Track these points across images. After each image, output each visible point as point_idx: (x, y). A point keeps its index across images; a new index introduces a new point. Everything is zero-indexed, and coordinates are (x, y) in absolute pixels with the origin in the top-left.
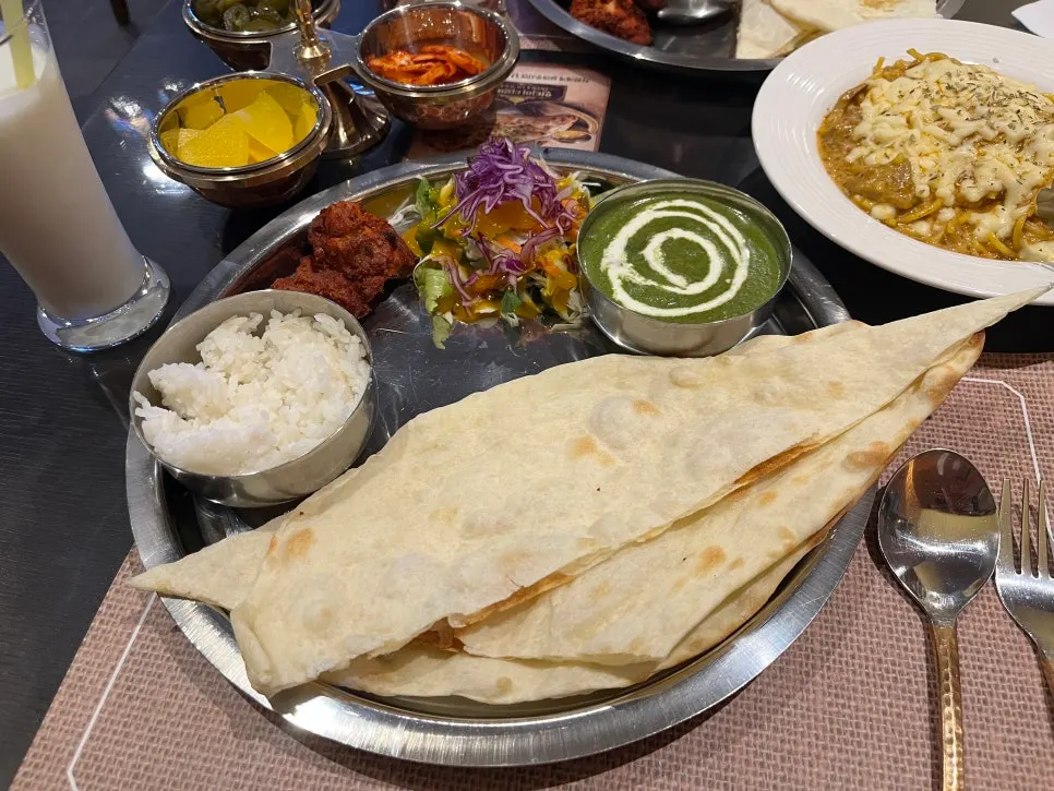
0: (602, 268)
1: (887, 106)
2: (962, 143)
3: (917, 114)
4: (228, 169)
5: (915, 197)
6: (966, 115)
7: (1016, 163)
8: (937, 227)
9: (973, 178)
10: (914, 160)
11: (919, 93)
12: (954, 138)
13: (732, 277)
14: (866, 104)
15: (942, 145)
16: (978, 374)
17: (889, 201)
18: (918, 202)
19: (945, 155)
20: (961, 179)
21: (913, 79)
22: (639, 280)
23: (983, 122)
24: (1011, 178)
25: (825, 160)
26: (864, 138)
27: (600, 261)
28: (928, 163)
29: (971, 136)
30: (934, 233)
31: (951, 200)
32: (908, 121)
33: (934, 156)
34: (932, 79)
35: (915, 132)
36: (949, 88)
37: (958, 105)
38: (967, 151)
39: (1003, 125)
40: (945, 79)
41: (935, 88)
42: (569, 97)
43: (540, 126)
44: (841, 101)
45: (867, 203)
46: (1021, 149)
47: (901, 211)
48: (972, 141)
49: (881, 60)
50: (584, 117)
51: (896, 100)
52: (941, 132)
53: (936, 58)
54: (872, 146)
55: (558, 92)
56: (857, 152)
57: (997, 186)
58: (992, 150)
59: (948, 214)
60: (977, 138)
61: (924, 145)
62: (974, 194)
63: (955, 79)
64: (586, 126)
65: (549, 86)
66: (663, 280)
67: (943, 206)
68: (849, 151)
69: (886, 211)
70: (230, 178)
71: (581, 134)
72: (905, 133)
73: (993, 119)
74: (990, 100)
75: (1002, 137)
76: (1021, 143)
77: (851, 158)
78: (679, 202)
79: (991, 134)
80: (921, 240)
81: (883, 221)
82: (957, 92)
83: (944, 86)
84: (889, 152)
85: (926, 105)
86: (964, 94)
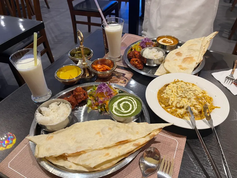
0: (113, 106)
1: (171, 88)
2: (179, 97)
3: (174, 91)
4: (67, 79)
5: (168, 104)
6: (181, 92)
7: (187, 102)
8: (171, 110)
9: (179, 103)
10: (170, 98)
11: (176, 87)
12: (178, 96)
13: (132, 111)
14: (167, 87)
15: (176, 96)
16: (172, 137)
17: (164, 104)
18: (169, 105)
19: (176, 98)
20: (177, 103)
21: (177, 84)
22: (117, 108)
23: (183, 94)
24: (185, 104)
25: (158, 95)
27: (113, 104)
28: (173, 99)
29: (181, 96)
30: (170, 111)
31: (175, 106)
32: (172, 91)
33: (174, 98)
34: (179, 85)
35: (173, 93)
36: (181, 87)
38: (180, 98)
39: (186, 95)
40: (181, 85)
41: (179, 86)
42: (125, 76)
43: (119, 80)
44: (164, 86)
45: (161, 104)
46: (189, 100)
47: (166, 106)
48: (180, 97)
49: (175, 80)
50: (126, 79)
51: (172, 87)
52: (176, 94)
53: (182, 81)
54: (166, 94)
55: (124, 74)
56: (163, 95)
57: (182, 105)
58: (184, 99)
59: (174, 108)
60: (182, 96)
61: (173, 96)
62: (178, 106)
63: (183, 86)
64: (126, 81)
65: (123, 73)
66: (121, 109)
67: (173, 107)
68: (162, 94)
69: (163, 106)
70: (67, 81)
71: (125, 82)
72: (171, 93)
73: (185, 94)
74: (186, 91)
75: (186, 97)
76: (189, 99)
77: (162, 96)
78: (130, 97)
79: (184, 96)
80: (168, 112)
81: (163, 107)
82: (182, 88)
83: (180, 87)
84: (168, 96)
85: (176, 89)
86: (183, 89)
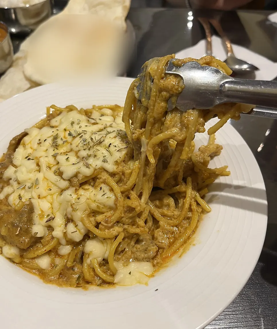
3: (44, 162)
5: (32, 237)
11: (50, 141)
17: (11, 244)
18: (37, 241)
21: (53, 127)
26: (11, 179)
32: (38, 165)
34: (63, 127)
35: (40, 176)
36: (70, 134)
37: (71, 150)
40: (70, 127)
41: (62, 134)
47: (23, 251)
51: (35, 146)
53: (70, 109)
54: (15, 184)
63: (76, 127)
67: (60, 244)
69: (12, 250)
72: (33, 176)
80: (42, 274)
81: (11, 260)
82: (74, 137)
83: (68, 132)
84: (22, 193)
85: (51, 152)
86: (78, 140)
